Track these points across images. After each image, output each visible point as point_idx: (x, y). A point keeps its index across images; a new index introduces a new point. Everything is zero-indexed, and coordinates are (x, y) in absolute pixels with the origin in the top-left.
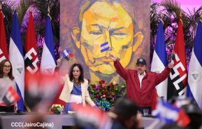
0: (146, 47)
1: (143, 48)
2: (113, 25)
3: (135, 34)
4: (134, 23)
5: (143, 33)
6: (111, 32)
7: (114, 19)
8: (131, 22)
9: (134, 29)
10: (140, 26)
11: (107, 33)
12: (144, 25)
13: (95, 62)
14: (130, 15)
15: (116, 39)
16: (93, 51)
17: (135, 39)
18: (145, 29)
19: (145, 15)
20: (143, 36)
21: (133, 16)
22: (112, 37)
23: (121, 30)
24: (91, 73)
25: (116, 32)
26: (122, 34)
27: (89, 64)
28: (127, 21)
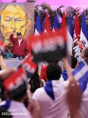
0: (32, 26)
1: (31, 27)
2: (16, 17)
3: (27, 20)
4: (26, 15)
5: (31, 20)
6: (15, 20)
7: (17, 14)
8: (25, 15)
9: (26, 18)
10: (29, 16)
11: (13, 21)
12: (31, 16)
13: (7, 34)
14: (24, 11)
15: (18, 23)
16: (7, 29)
17: (27, 23)
18: (32, 18)
19: (31, 11)
20: (31, 21)
21: (26, 12)
22: (16, 22)
23: (20, 19)
24: (5, 40)
25: (17, 20)
26: (20, 21)
27: (5, 36)
28: (23, 14)
